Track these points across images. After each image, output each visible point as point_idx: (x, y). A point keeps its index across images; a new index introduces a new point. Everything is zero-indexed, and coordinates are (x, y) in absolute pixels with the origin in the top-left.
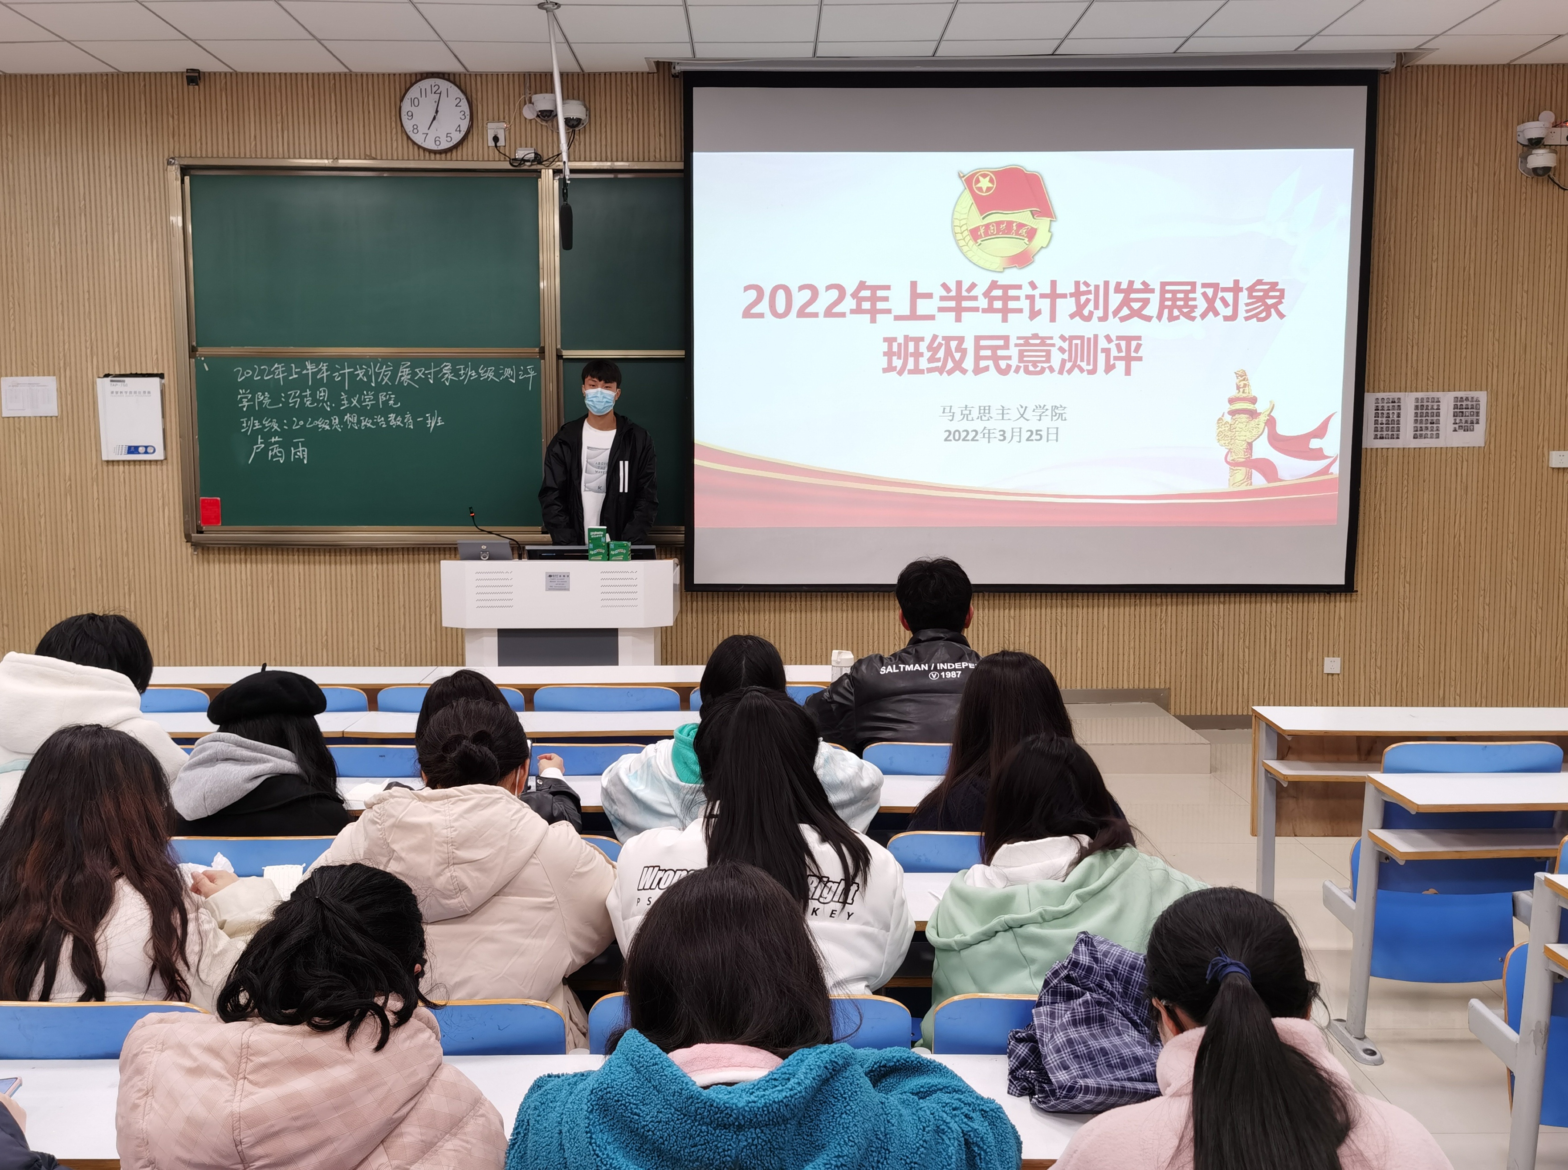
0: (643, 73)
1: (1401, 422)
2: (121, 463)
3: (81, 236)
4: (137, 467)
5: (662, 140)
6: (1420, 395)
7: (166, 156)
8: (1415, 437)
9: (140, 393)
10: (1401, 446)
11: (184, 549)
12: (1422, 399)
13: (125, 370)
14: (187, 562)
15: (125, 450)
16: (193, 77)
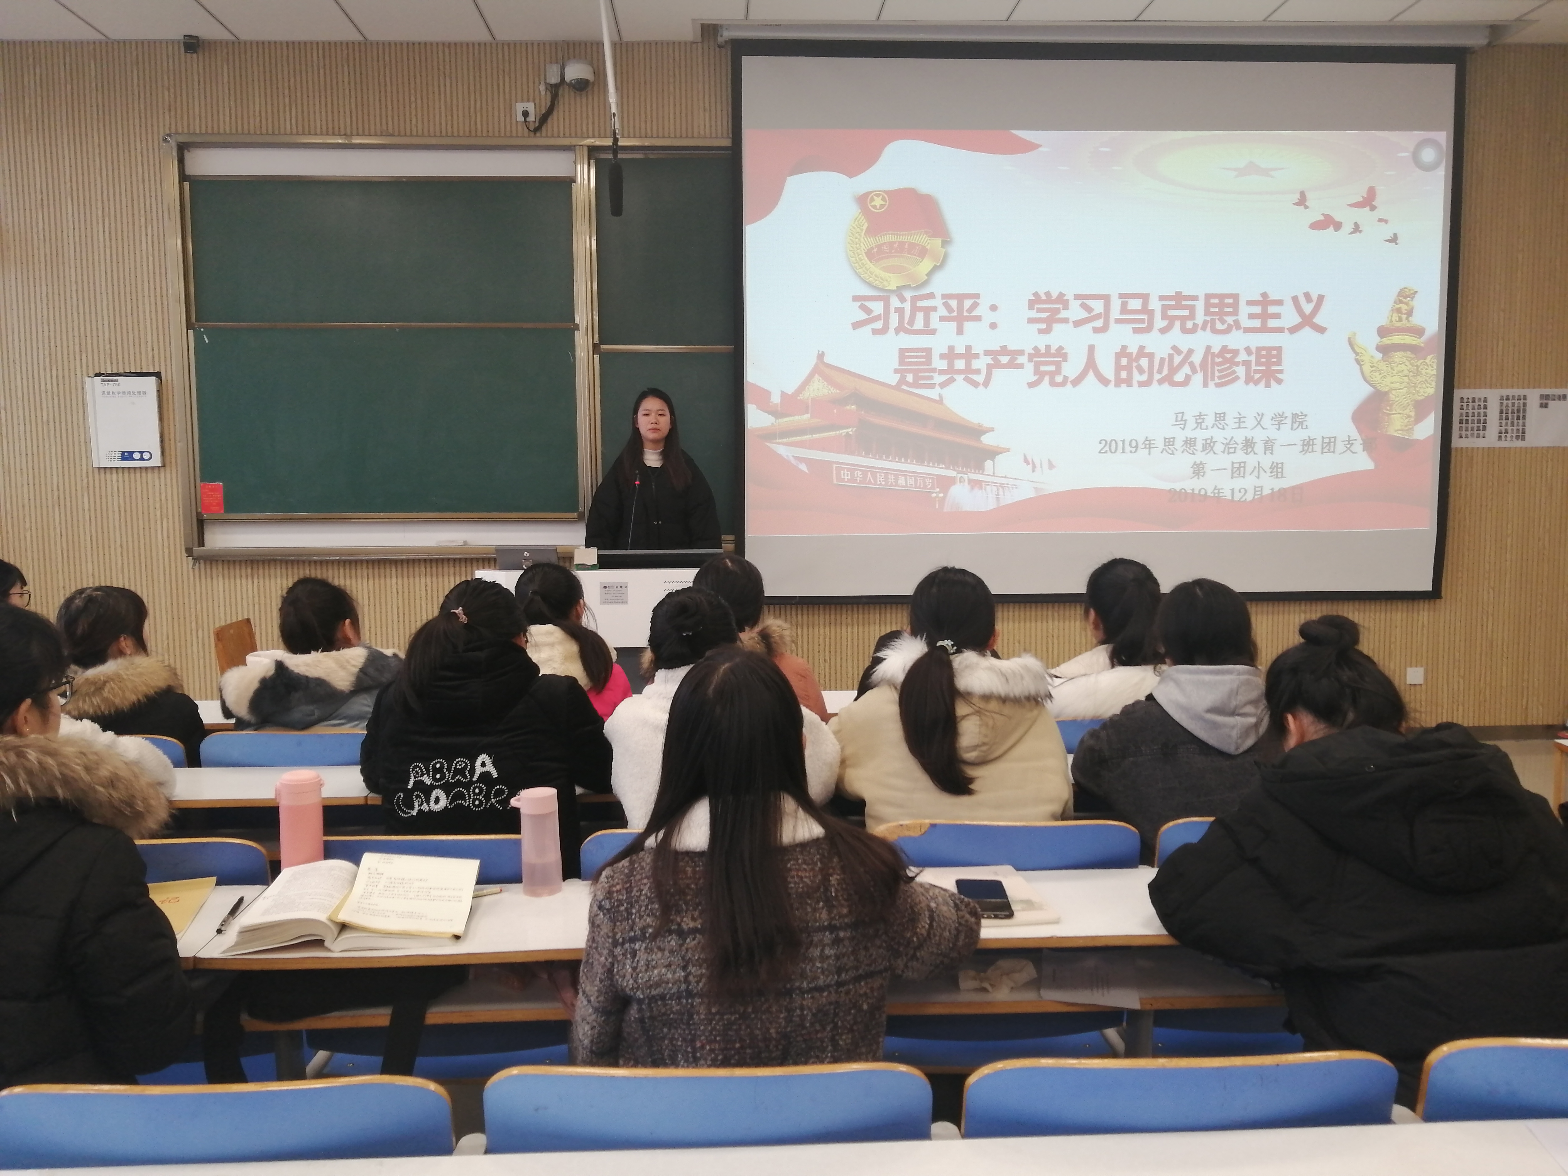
0: (686, 43)
1: (1487, 422)
2: (114, 471)
3: (68, 221)
4: (132, 475)
5: (707, 115)
7: (162, 134)
8: (1500, 437)
9: (134, 393)
10: (1486, 446)
11: (185, 565)
12: (1508, 397)
13: (118, 367)
14: (188, 577)
15: (118, 456)
16: (192, 44)
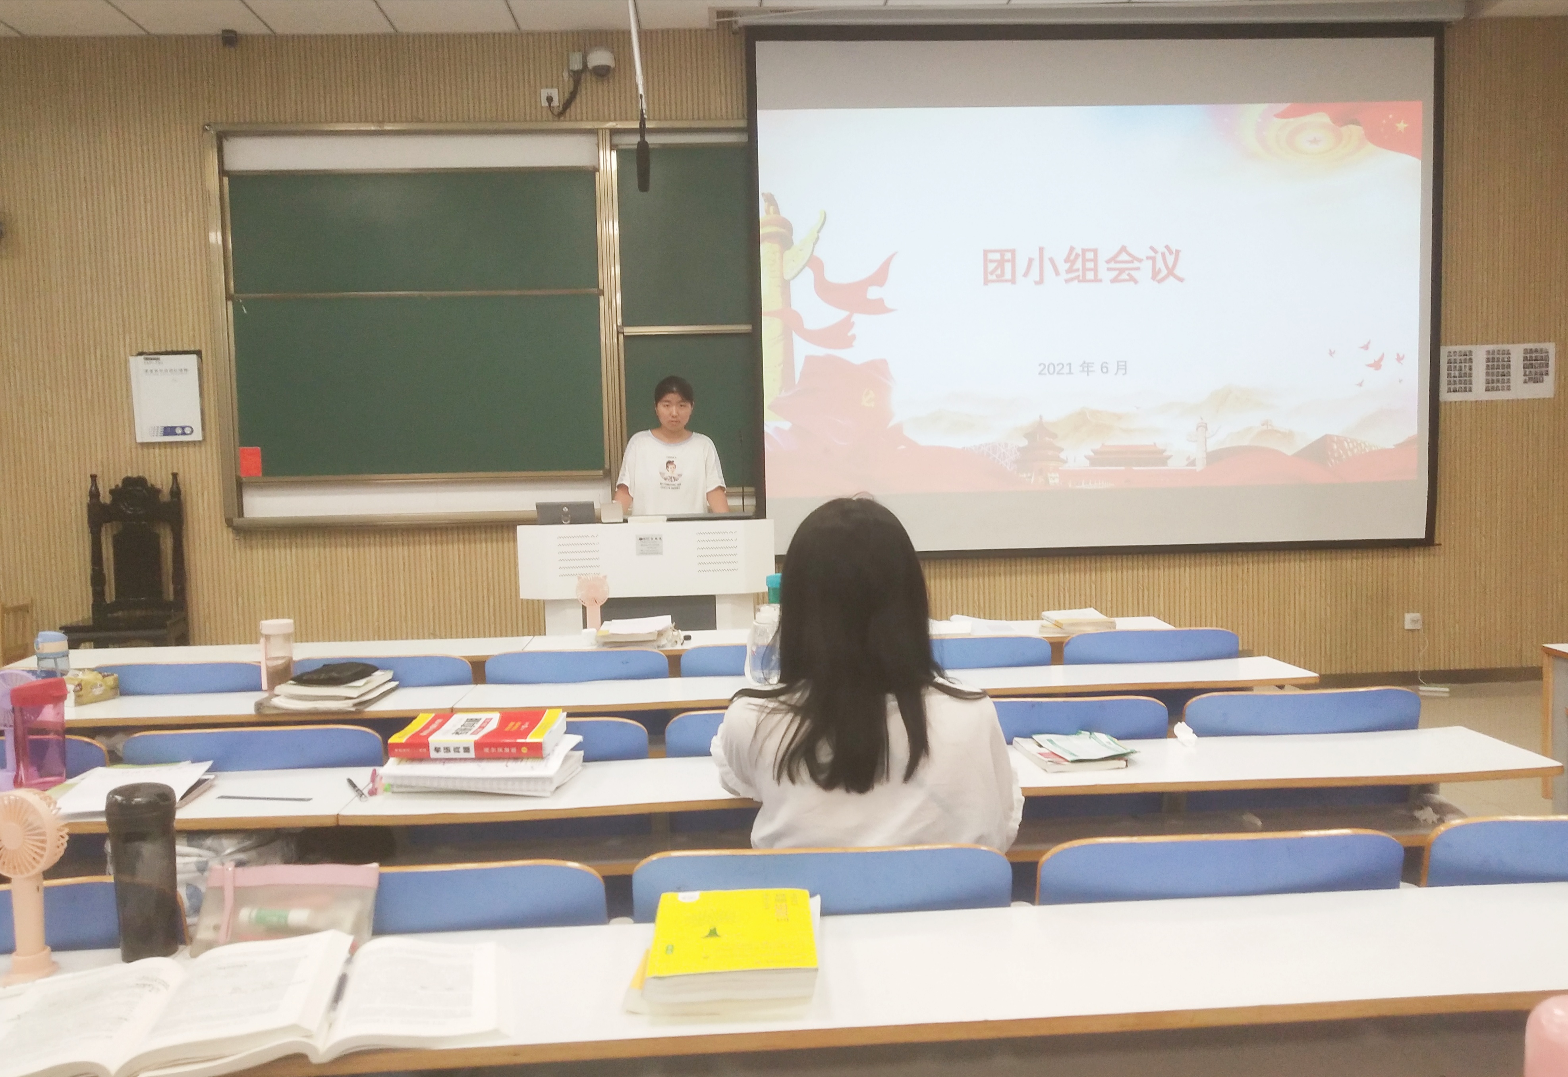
0: (702, 30)
1: (1474, 375)
2: (157, 446)
4: (175, 450)
6: (1491, 347)
7: (201, 124)
8: (1487, 390)
9: (176, 371)
10: (1473, 399)
11: (225, 535)
12: (1493, 352)
13: (160, 348)
14: (229, 548)
15: (161, 431)
16: (230, 38)
